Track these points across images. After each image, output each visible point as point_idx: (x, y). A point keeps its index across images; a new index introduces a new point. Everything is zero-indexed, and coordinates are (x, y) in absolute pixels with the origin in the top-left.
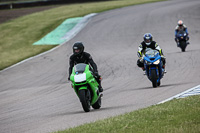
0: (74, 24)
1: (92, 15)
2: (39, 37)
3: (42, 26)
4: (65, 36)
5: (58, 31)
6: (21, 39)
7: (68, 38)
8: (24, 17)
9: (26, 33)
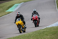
0: (17, 6)
1: (23, 3)
2: (7, 9)
3: (8, 6)
4: (15, 9)
5: (13, 7)
6: (2, 10)
7: (16, 10)
8: (3, 3)
9: (4, 8)
